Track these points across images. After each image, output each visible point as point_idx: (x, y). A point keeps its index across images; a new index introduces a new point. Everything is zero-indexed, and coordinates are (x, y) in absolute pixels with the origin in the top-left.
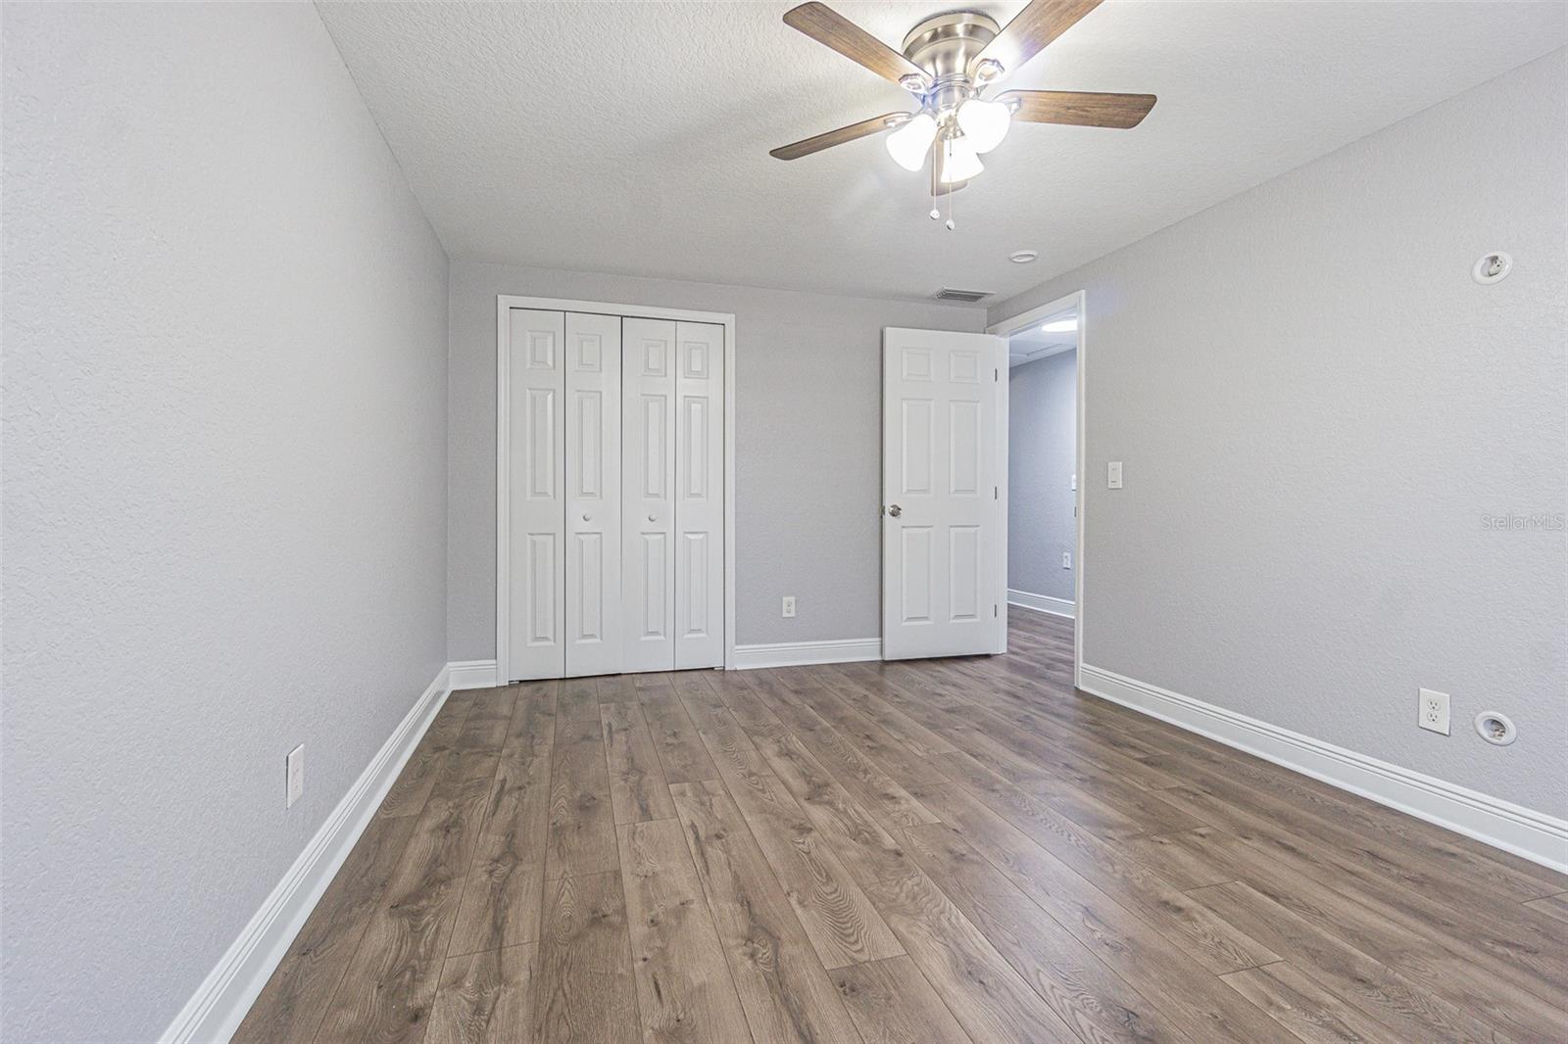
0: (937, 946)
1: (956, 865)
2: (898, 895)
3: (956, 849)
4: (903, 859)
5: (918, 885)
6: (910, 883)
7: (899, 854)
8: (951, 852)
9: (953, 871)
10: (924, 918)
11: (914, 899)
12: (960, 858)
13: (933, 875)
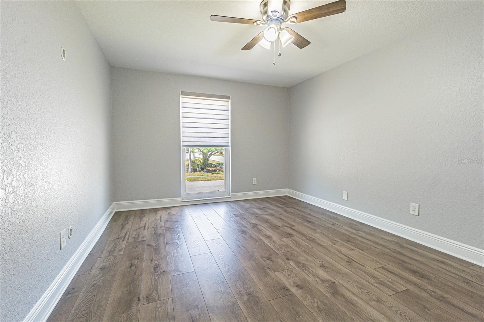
0: (275, 240)
1: (270, 256)
2: (285, 248)
3: (270, 261)
4: (286, 258)
5: (280, 251)
6: (283, 251)
7: (288, 259)
8: (271, 260)
9: (271, 255)
10: (278, 244)
11: (281, 248)
12: (269, 259)
13: (277, 254)
